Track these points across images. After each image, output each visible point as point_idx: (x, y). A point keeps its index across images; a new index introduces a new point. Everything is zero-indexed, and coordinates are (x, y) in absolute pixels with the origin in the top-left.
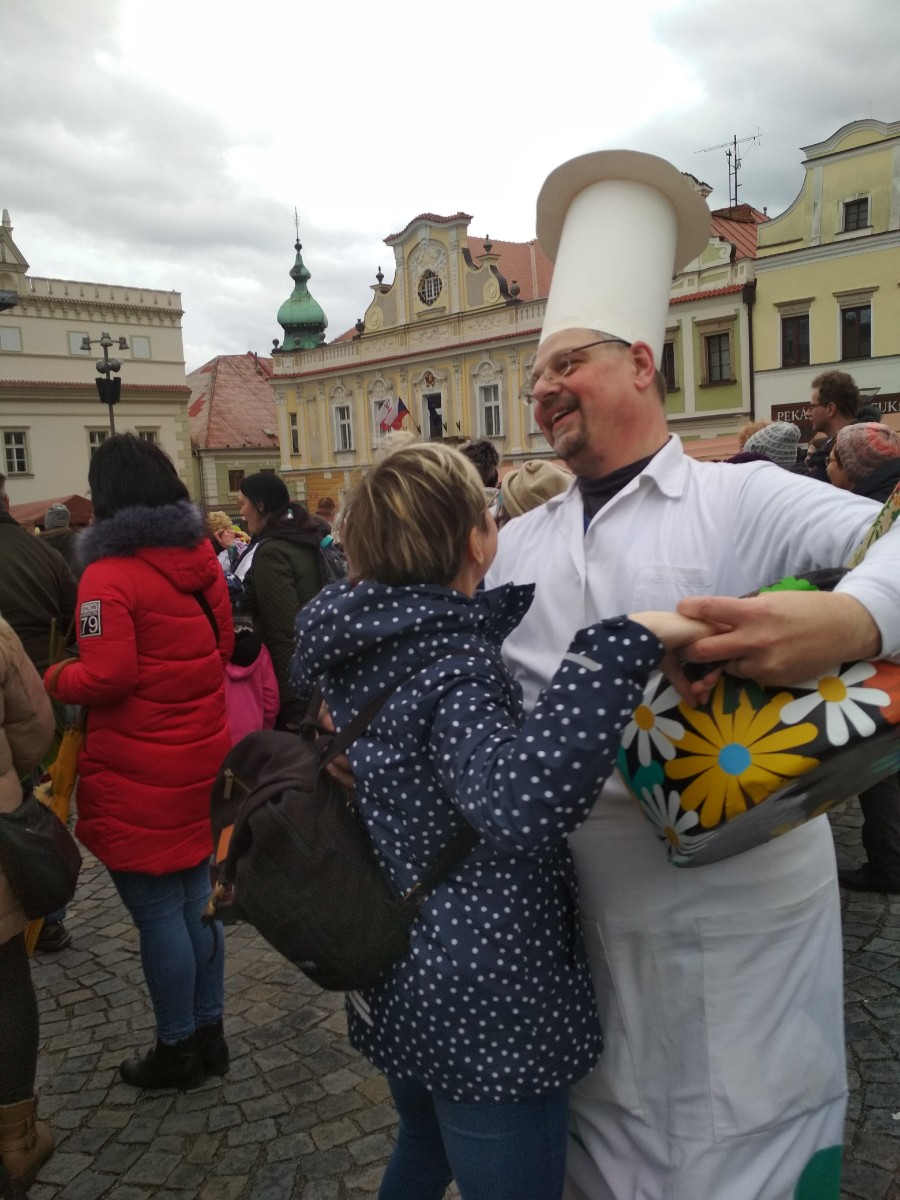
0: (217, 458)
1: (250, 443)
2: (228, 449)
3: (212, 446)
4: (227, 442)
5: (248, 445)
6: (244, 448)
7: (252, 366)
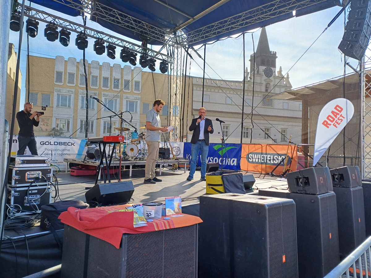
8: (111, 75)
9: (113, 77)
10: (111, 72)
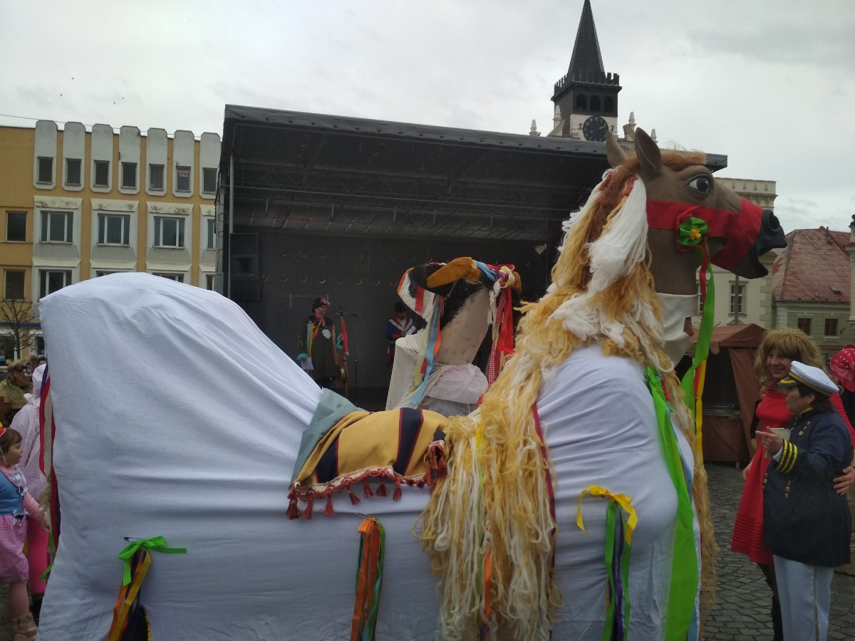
0: (789, 308)
1: (818, 297)
2: (799, 301)
3: (786, 298)
4: (800, 295)
5: (817, 299)
6: (813, 301)
7: (823, 238)
8: (170, 158)
9: (175, 165)
10: (170, 151)
